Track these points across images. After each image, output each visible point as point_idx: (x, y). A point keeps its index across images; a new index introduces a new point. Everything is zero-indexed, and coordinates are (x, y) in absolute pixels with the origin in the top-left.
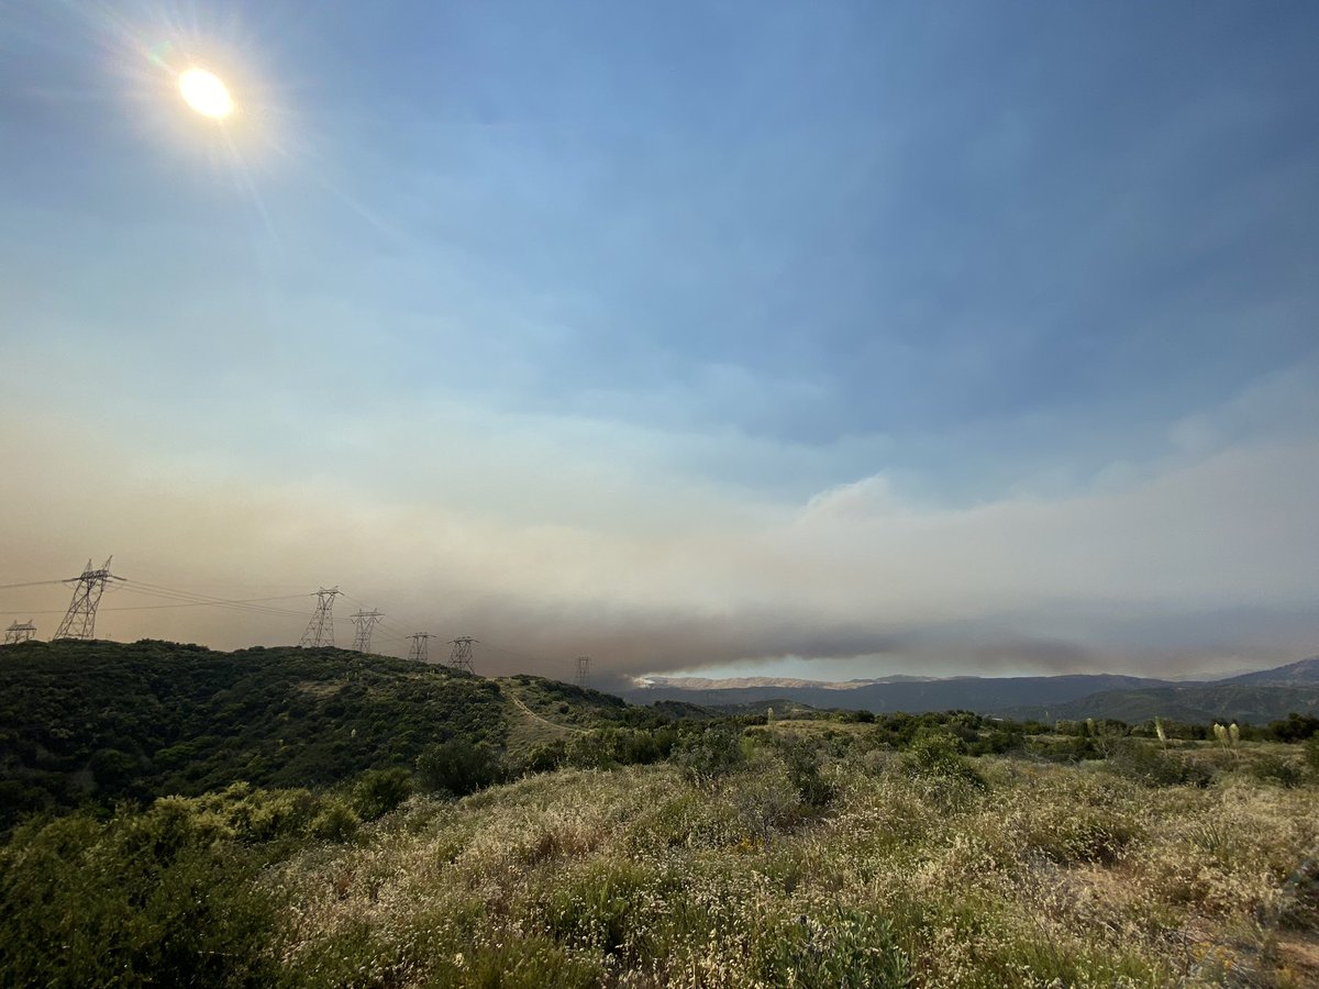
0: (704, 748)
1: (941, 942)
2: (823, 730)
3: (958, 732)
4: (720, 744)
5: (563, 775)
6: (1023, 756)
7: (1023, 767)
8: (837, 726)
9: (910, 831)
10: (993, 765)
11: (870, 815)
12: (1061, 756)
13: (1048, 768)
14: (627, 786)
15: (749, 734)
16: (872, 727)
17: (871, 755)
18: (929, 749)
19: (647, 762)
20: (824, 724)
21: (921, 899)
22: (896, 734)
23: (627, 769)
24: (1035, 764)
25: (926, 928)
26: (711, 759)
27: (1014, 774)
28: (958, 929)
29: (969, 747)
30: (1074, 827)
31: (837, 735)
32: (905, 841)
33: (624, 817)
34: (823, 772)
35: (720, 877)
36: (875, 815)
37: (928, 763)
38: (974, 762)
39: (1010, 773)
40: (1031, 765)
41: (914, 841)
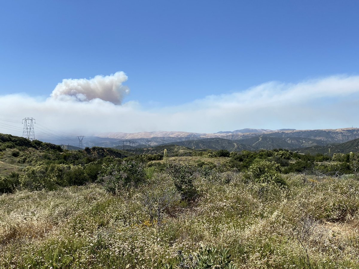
1: (253, 260)
2: (197, 162)
3: (278, 160)
4: (132, 171)
5: (19, 194)
6: (312, 173)
7: (309, 178)
8: (206, 159)
9: (243, 211)
10: (296, 177)
11: (222, 204)
12: (332, 172)
13: (324, 178)
14: (68, 198)
15: (150, 166)
16: (228, 159)
17: (224, 174)
18: (259, 168)
19: (81, 184)
20: (199, 158)
21: (244, 242)
22: (242, 163)
23: (66, 189)
24: (317, 177)
25: (245, 255)
26: (126, 179)
27: (305, 181)
29: (283, 169)
30: (330, 205)
31: (206, 164)
32: (240, 216)
33: (66, 214)
34: (196, 183)
35: (131, 240)
36: (224, 204)
37: (258, 176)
38: (284, 176)
39: (303, 181)
40: (315, 177)
41: (244, 215)
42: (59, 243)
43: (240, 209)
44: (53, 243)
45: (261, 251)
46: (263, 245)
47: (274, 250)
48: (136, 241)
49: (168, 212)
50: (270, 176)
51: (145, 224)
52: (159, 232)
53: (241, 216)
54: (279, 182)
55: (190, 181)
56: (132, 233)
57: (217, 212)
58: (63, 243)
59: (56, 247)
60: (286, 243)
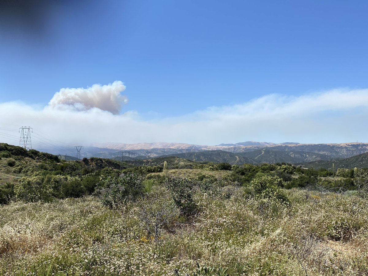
0: (119, 185)
2: (198, 175)
3: (280, 175)
4: (130, 184)
5: (13, 206)
6: (316, 189)
7: (311, 194)
8: (206, 172)
9: (243, 228)
10: (298, 193)
11: (221, 220)
12: (336, 188)
13: (327, 195)
14: (63, 211)
15: (149, 178)
16: (230, 173)
17: (225, 188)
18: (261, 183)
19: (78, 196)
20: (199, 171)
21: (243, 261)
22: (243, 177)
23: (63, 201)
25: (244, 274)
26: (123, 192)
27: (307, 197)
28: (261, 274)
29: (285, 184)
30: (332, 223)
31: (208, 178)
32: (239, 233)
33: (61, 228)
34: (195, 198)
35: (126, 256)
36: (224, 220)
37: (259, 191)
38: (286, 191)
39: (305, 197)
40: (318, 193)
41: (244, 233)
42: (53, 258)
43: (240, 226)
44: (46, 259)
45: (260, 271)
46: (262, 265)
47: (273, 270)
48: (132, 258)
49: (166, 228)
50: (272, 191)
51: (141, 240)
52: (157, 248)
53: (241, 233)
54: (281, 198)
55: (189, 196)
56: (128, 249)
57: (216, 228)
58: (57, 258)
59: (49, 262)
60: (286, 262)
